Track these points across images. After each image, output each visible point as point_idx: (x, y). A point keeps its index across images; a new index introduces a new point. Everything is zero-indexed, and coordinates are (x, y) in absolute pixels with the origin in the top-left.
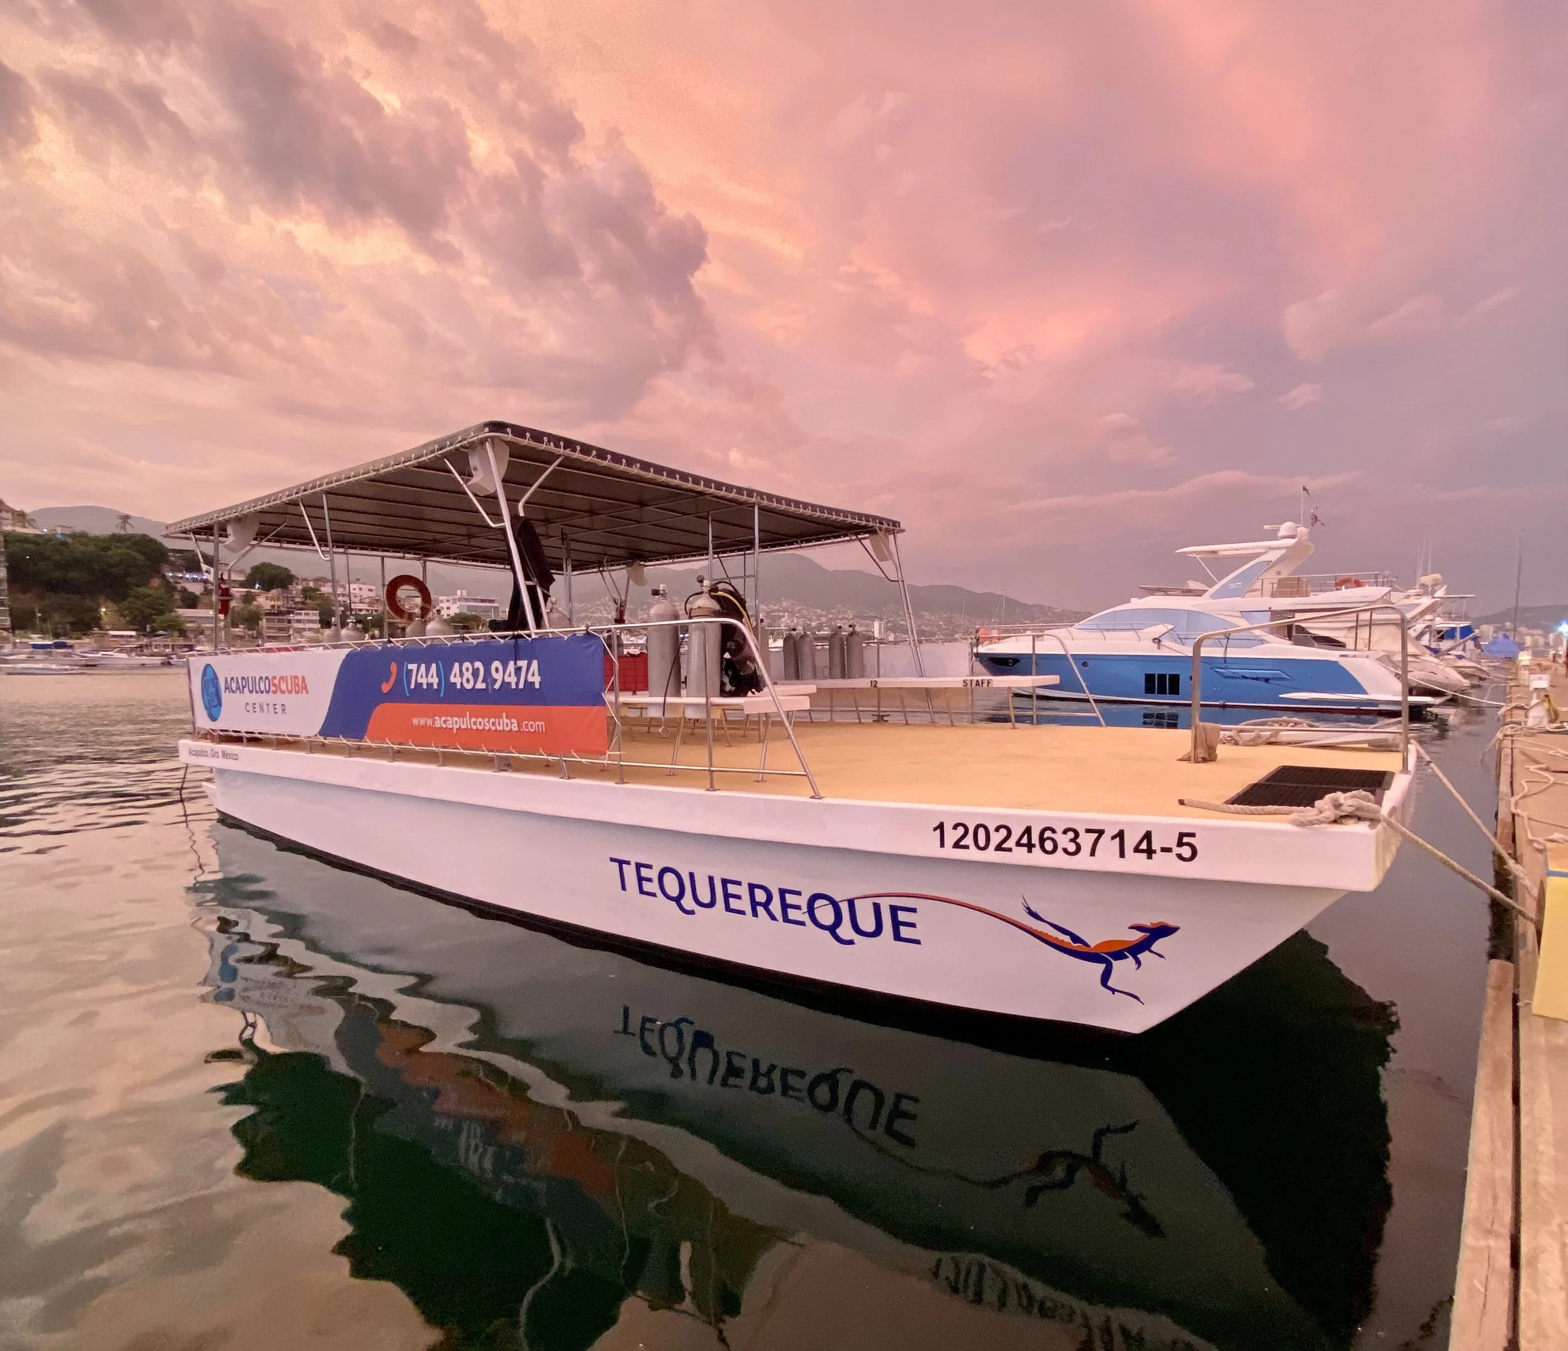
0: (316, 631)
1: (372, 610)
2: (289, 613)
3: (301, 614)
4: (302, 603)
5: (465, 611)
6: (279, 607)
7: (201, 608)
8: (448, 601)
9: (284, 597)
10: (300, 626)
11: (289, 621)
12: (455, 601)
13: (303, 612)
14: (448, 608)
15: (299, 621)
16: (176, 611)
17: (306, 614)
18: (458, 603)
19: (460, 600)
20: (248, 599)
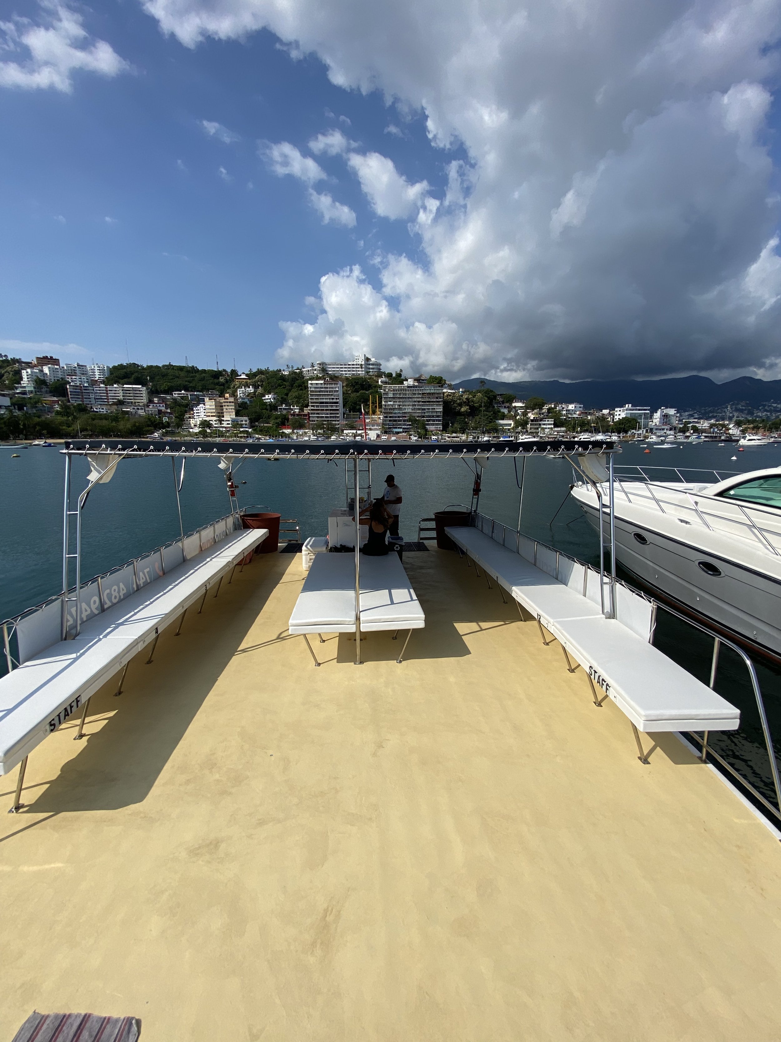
0: (551, 428)
1: (579, 417)
2: (541, 420)
3: (546, 421)
4: (547, 416)
5: (629, 416)
6: (536, 418)
7: (506, 420)
8: (620, 411)
9: (539, 413)
10: (545, 426)
11: (540, 424)
12: (623, 411)
13: (547, 420)
14: (619, 415)
15: (544, 424)
16: (495, 422)
17: (548, 421)
18: (625, 412)
19: (627, 410)
20: (525, 414)
